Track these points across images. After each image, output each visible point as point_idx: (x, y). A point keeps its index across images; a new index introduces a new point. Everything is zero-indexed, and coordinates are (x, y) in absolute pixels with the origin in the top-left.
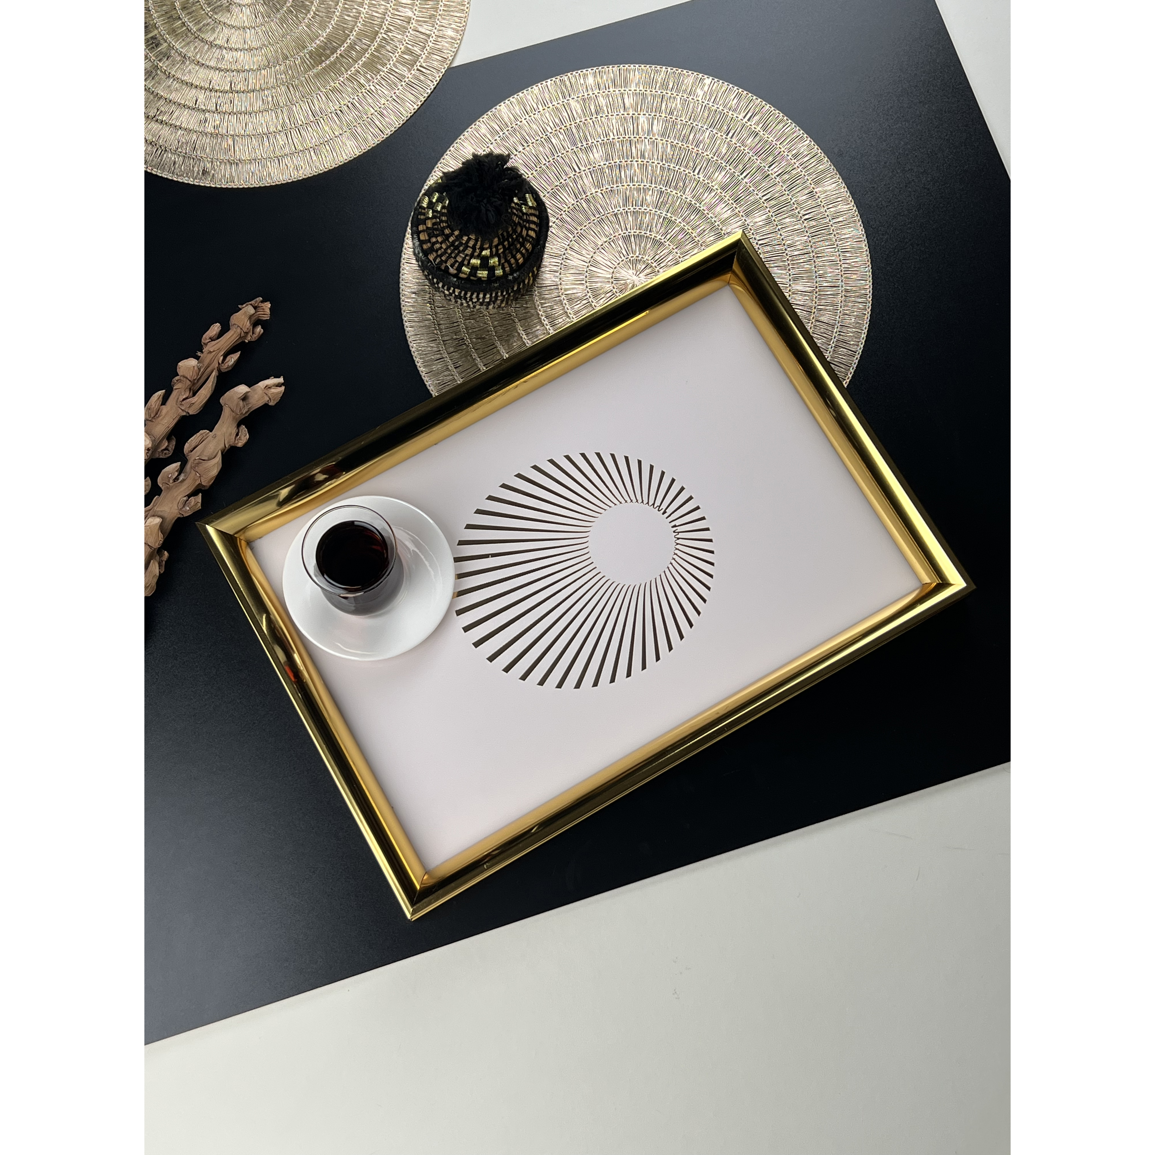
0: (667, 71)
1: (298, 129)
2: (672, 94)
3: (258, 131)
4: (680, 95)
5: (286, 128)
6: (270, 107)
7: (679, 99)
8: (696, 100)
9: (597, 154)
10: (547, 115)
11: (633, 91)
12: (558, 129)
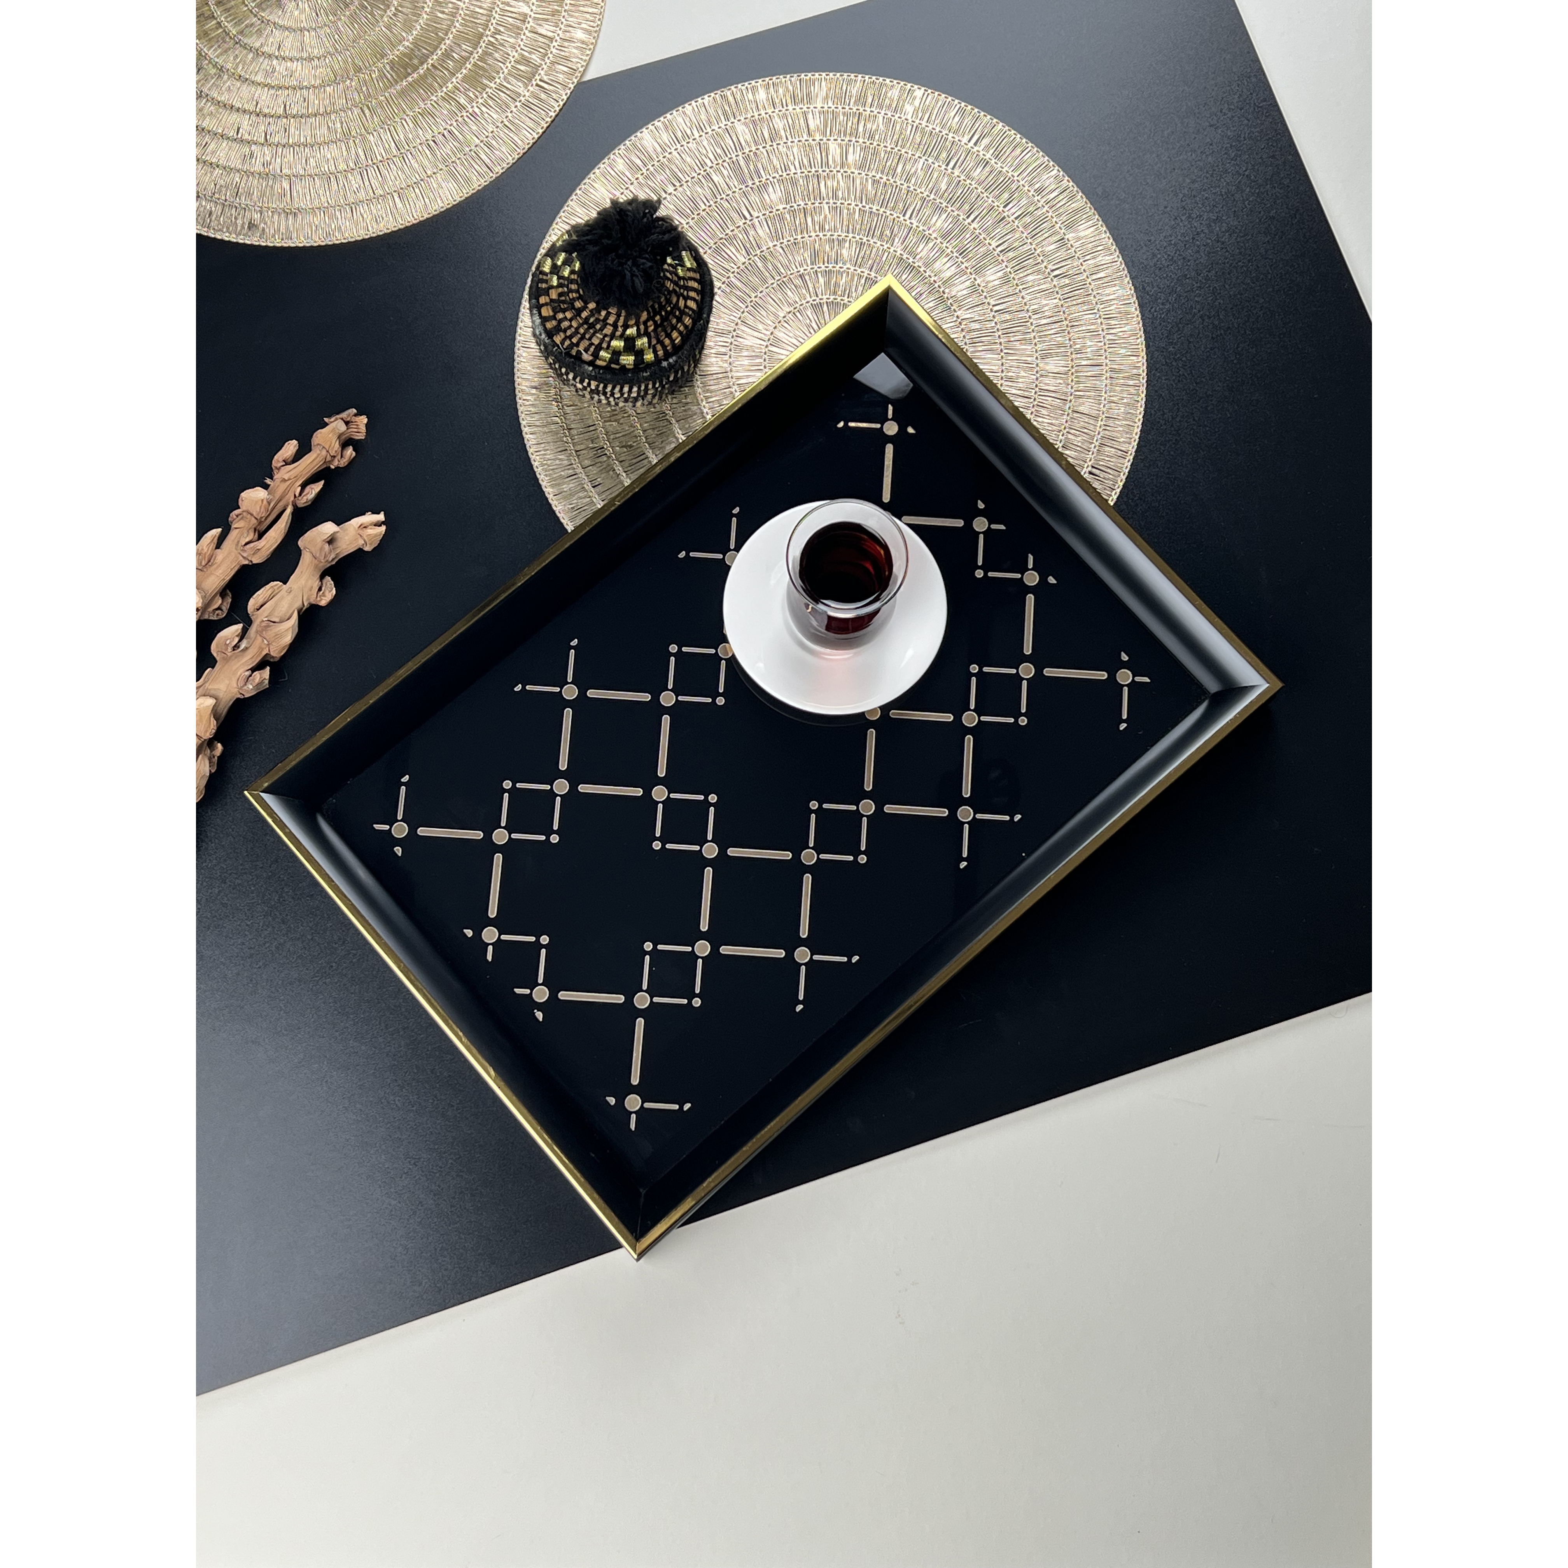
0: (864, 81)
1: (377, 167)
2: (871, 111)
3: (323, 170)
4: (883, 112)
5: (360, 166)
6: (338, 137)
7: (881, 119)
8: (903, 118)
9: (774, 195)
10: (705, 143)
11: (819, 108)
12: (720, 161)
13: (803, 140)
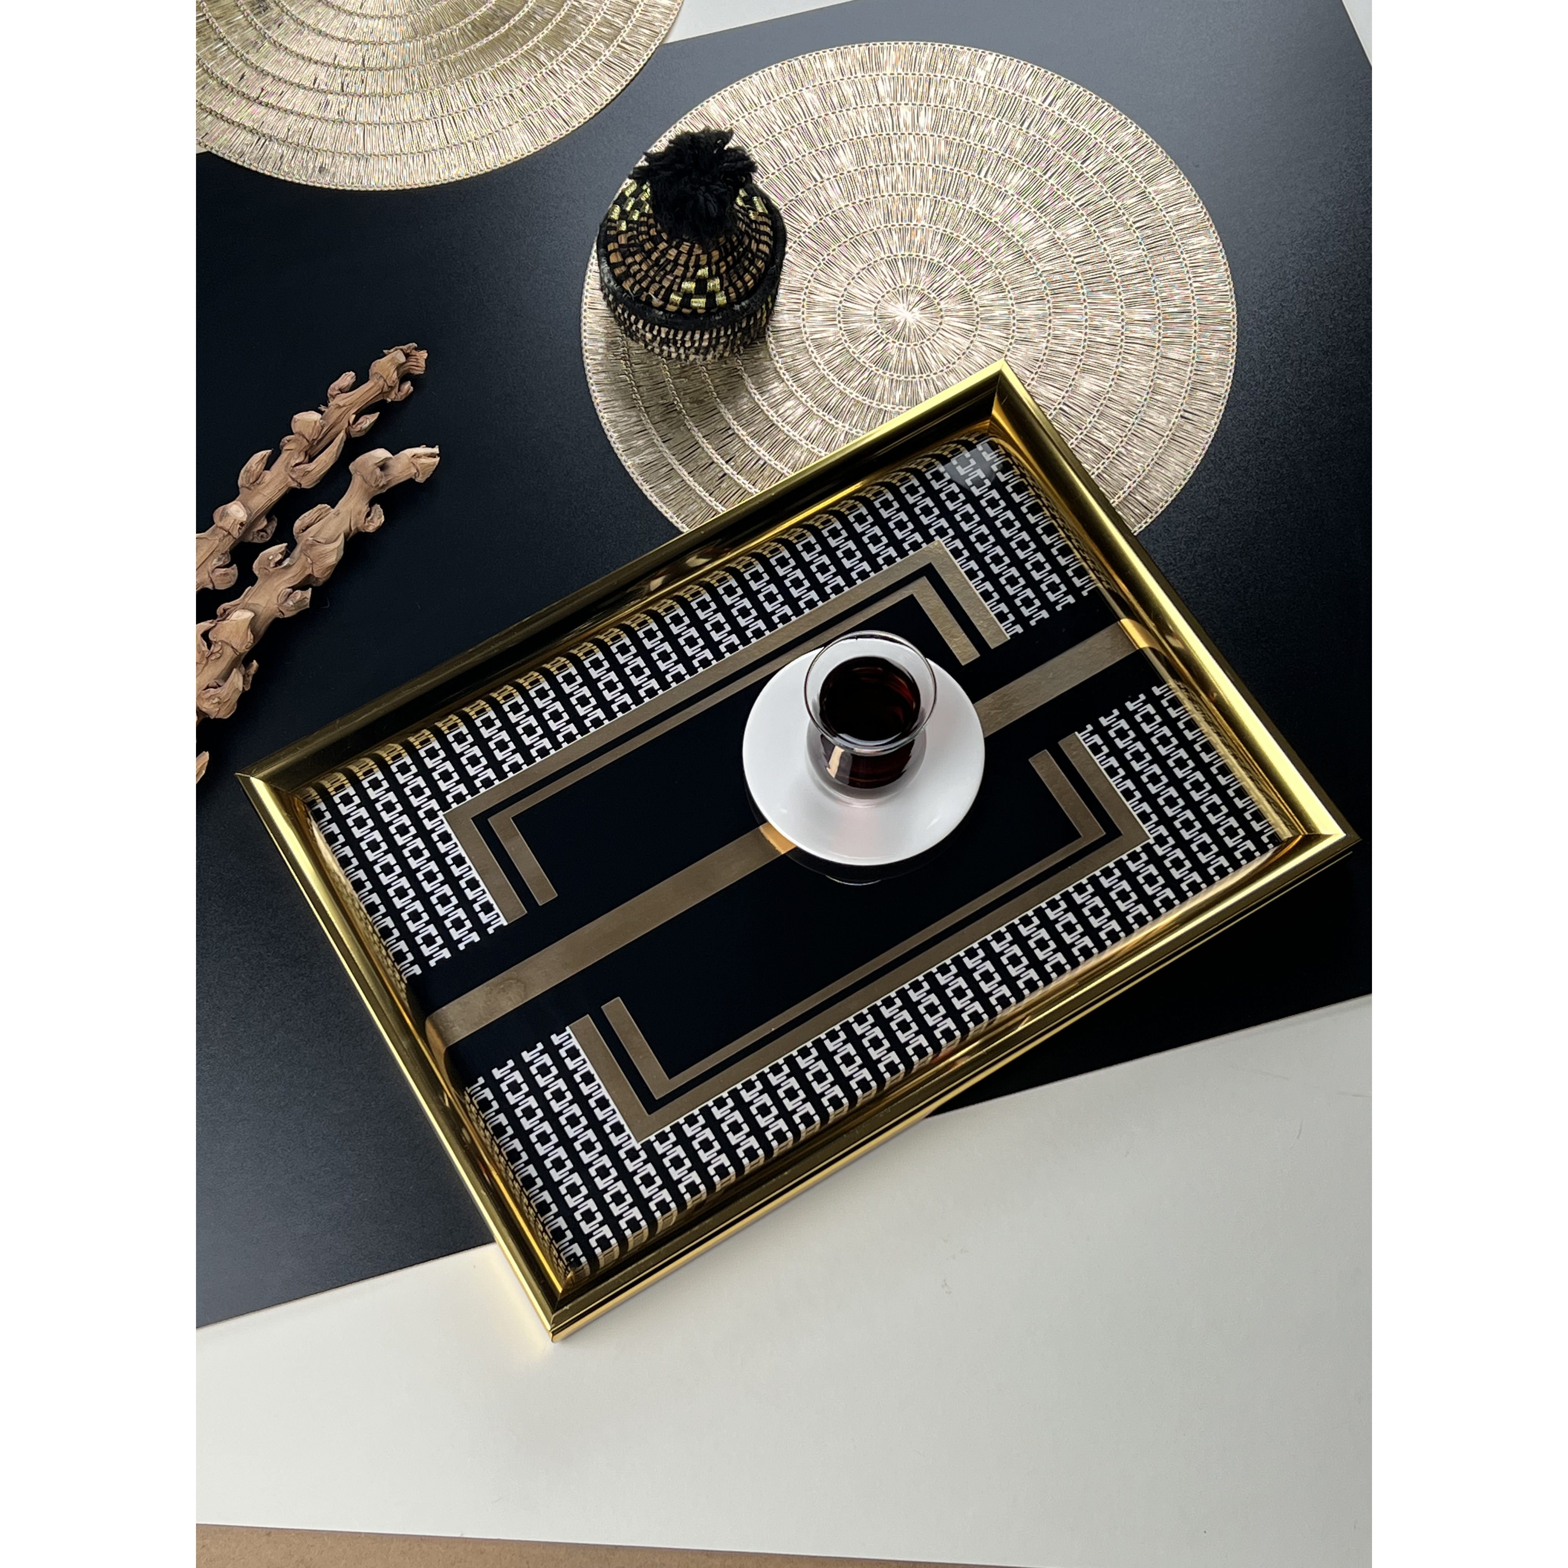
2: (942, 77)
3: (398, 119)
4: (954, 77)
5: (436, 116)
6: (415, 89)
7: (952, 83)
8: (975, 82)
9: (845, 159)
10: (773, 110)
11: (888, 74)
12: (789, 127)
13: (873, 106)
